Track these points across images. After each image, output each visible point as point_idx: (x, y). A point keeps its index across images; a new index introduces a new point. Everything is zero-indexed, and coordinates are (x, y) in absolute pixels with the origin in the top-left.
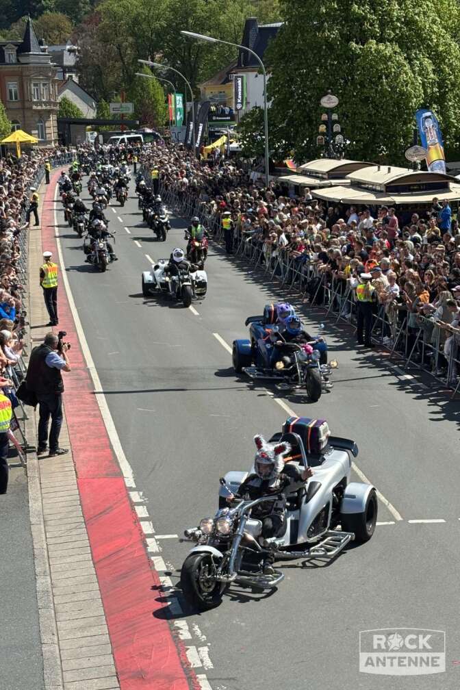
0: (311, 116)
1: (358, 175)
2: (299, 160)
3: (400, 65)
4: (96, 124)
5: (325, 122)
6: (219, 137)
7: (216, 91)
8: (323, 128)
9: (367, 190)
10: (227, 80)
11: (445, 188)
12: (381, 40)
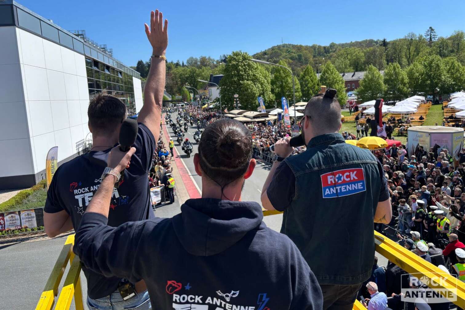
0: (231, 100)
1: (245, 114)
2: (229, 110)
3: (253, 86)
4: (171, 101)
5: (235, 101)
6: (206, 104)
7: (203, 92)
8: (235, 102)
9: (248, 118)
10: (205, 89)
11: (267, 117)
12: (247, 80)
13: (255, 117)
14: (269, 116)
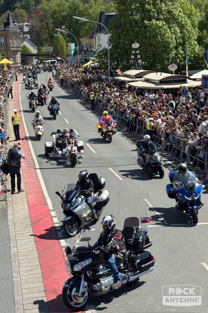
0: (128, 52)
1: (148, 76)
2: (123, 70)
3: (165, 30)
4: (37, 56)
5: (134, 54)
6: (89, 61)
7: (88, 42)
8: (133, 57)
9: (152, 82)
10: (92, 37)
11: (185, 82)
12: (158, 19)
13: (162, 82)
14: (188, 80)
